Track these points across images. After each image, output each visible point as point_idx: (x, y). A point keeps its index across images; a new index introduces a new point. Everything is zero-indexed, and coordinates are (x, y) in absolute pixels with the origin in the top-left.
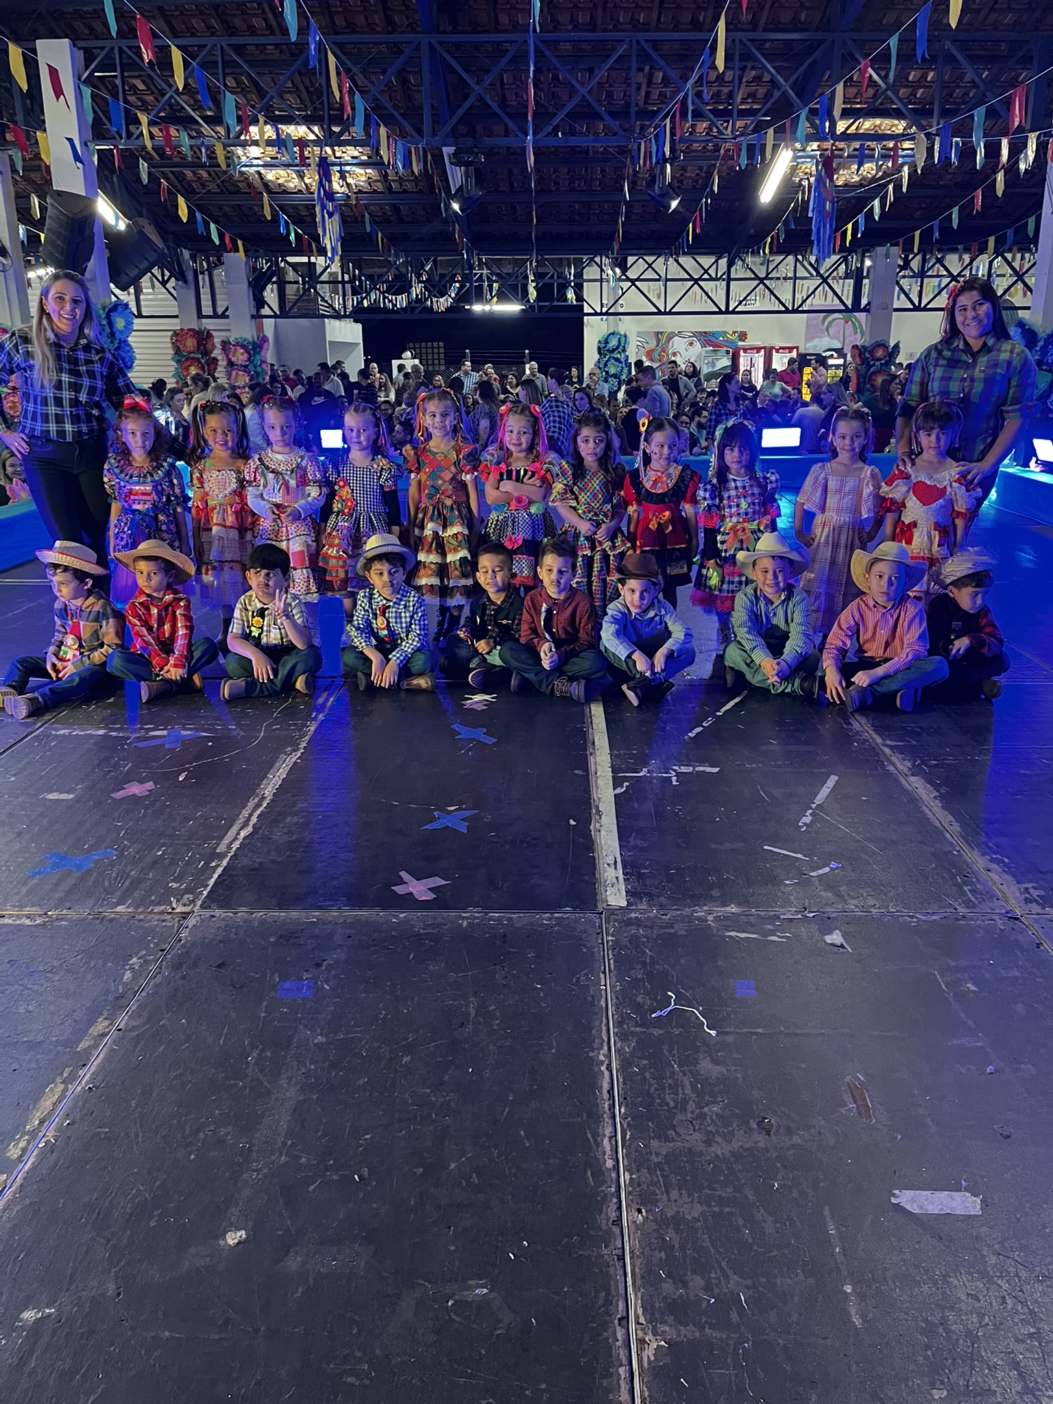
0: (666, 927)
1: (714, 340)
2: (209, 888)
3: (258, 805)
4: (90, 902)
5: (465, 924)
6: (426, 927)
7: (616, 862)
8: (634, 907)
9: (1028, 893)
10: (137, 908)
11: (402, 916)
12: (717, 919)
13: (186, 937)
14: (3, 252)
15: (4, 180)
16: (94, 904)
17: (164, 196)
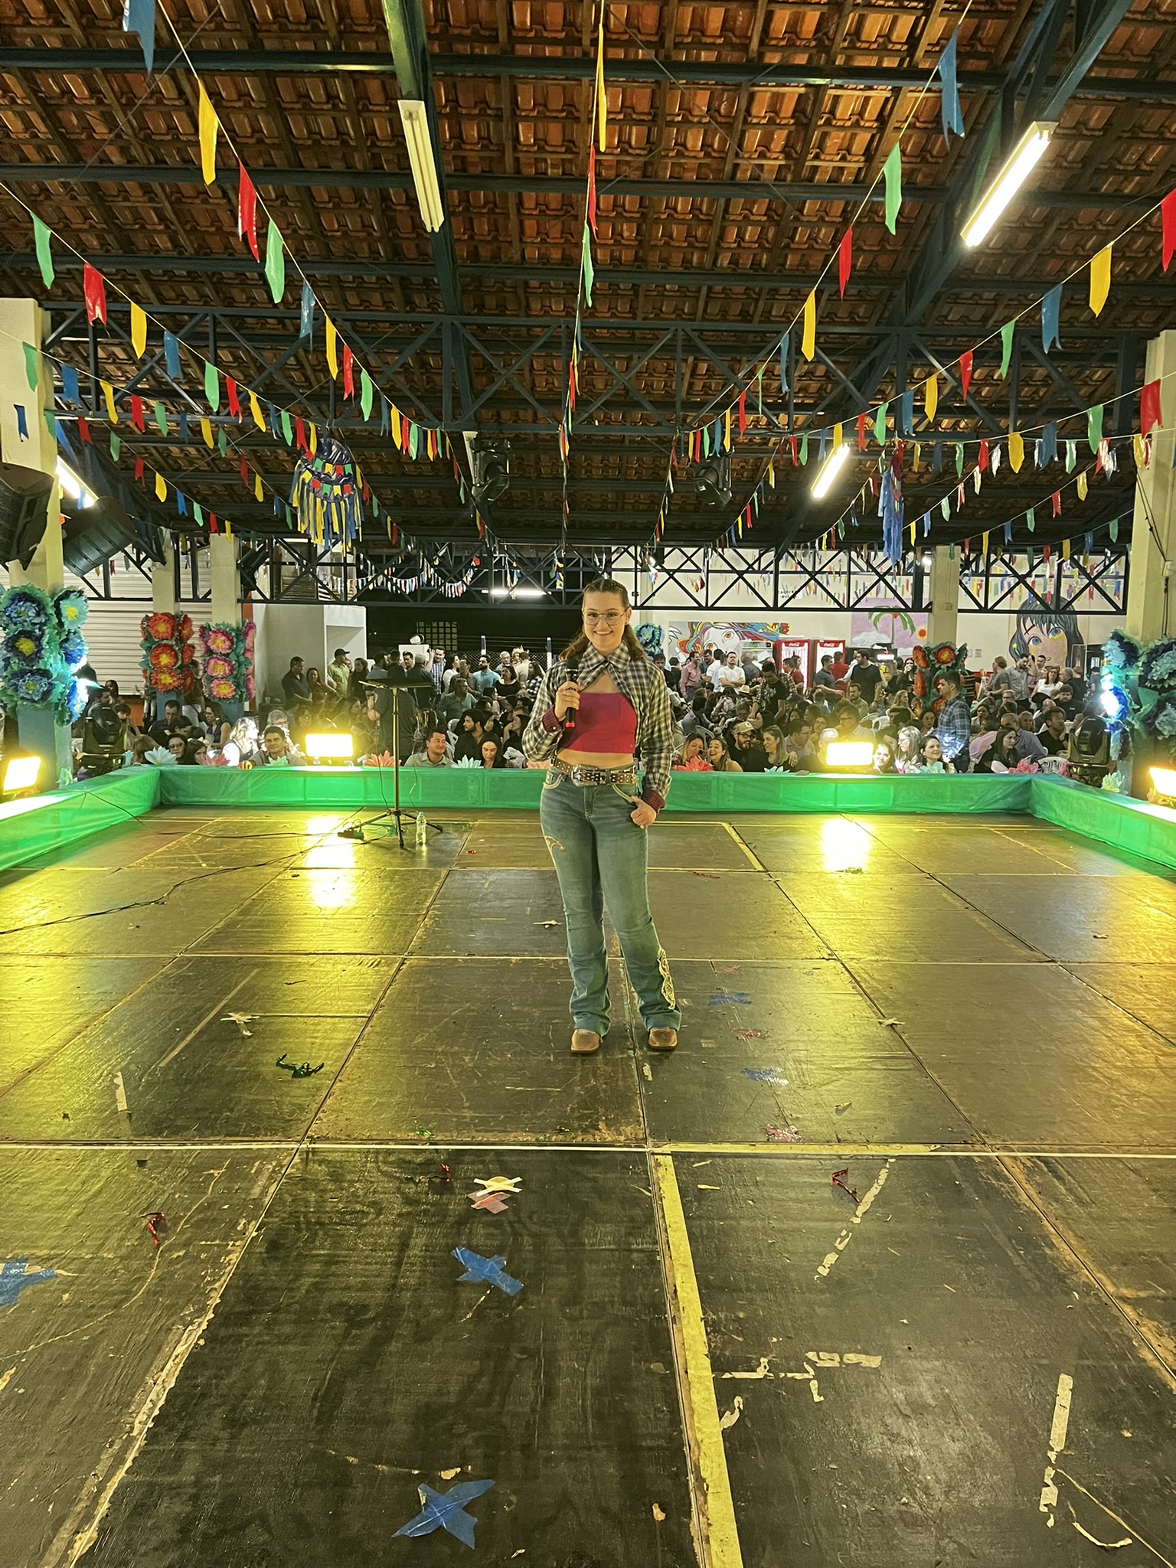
1: (753, 631)
17: (139, 474)
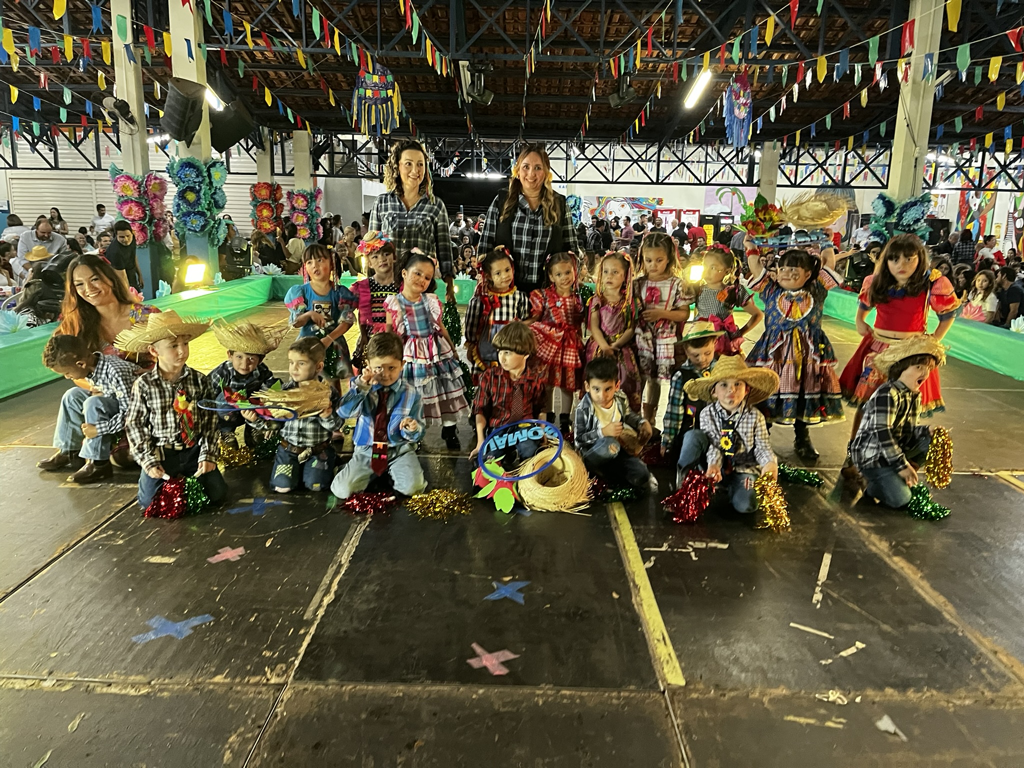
0: (727, 710)
1: (639, 203)
2: (300, 657)
3: (337, 572)
4: (190, 672)
5: (541, 703)
6: (505, 704)
7: (664, 638)
8: (692, 687)
10: (234, 678)
11: (481, 691)
12: (772, 701)
13: (282, 713)
14: (132, 121)
15: (136, 69)
16: (194, 674)
17: (255, 87)
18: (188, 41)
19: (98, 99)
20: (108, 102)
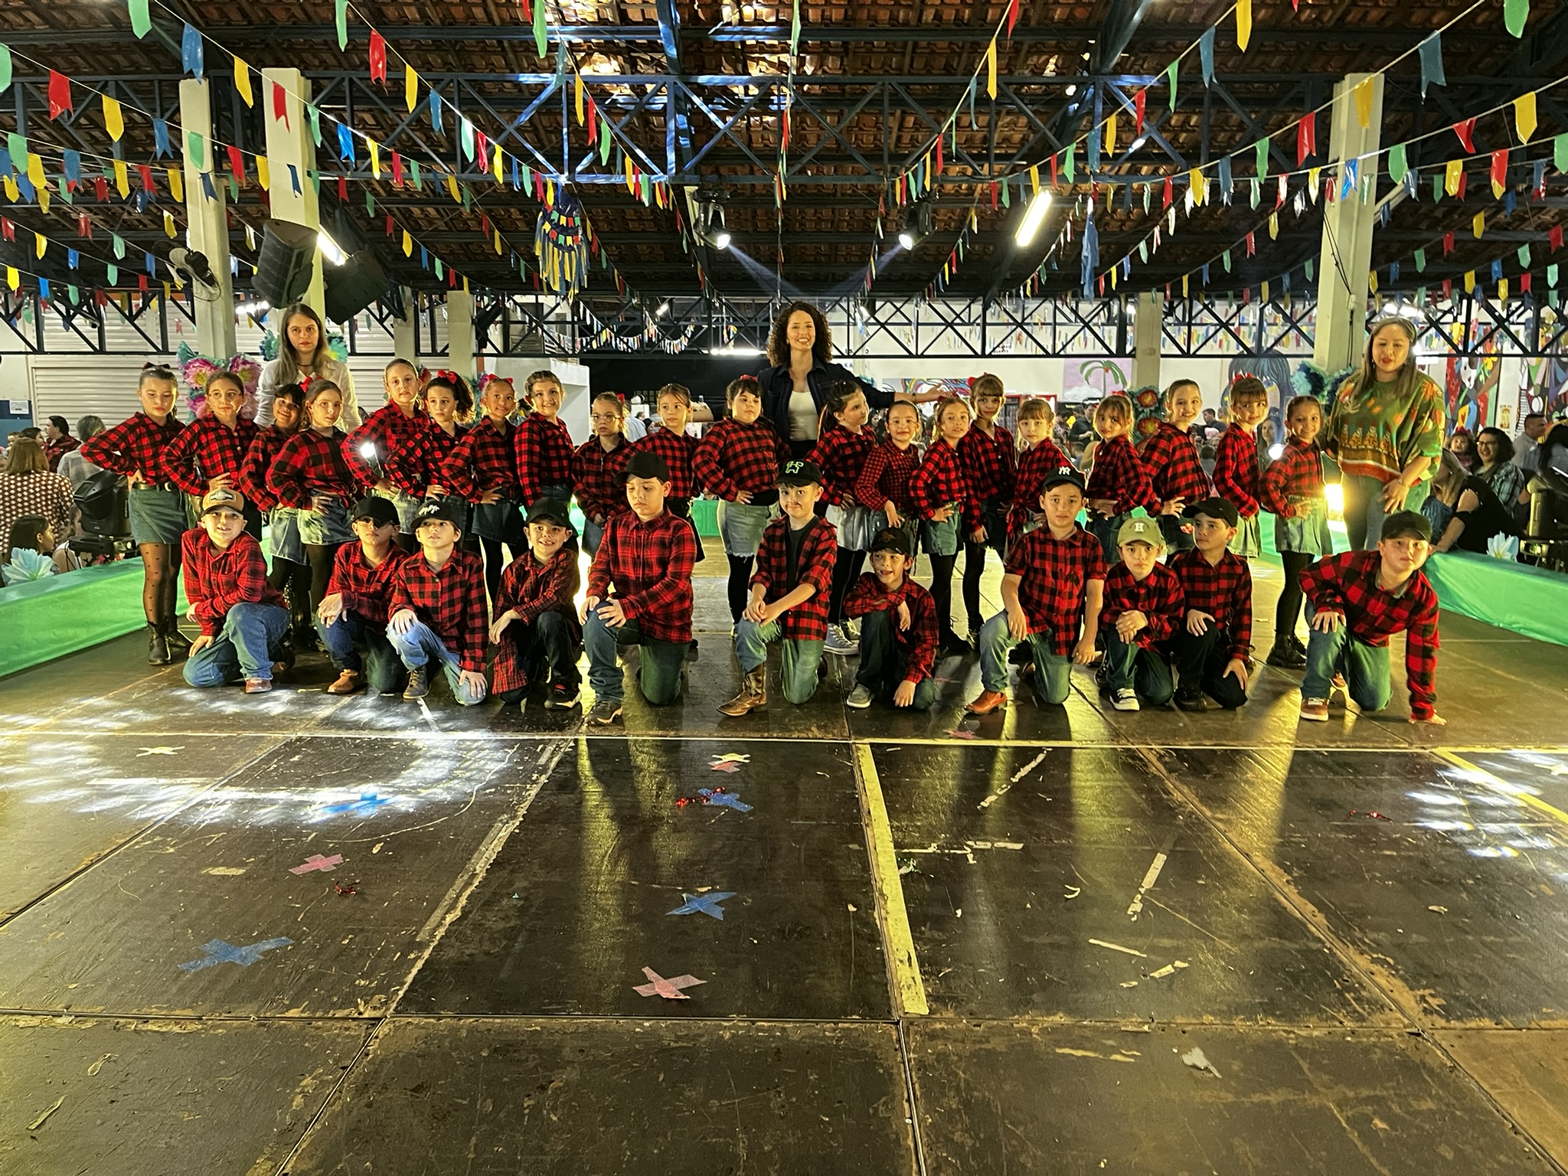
0: (980, 1042)
2: (406, 987)
3: (468, 884)
4: (254, 1006)
5: (727, 1036)
6: (678, 1039)
7: (910, 958)
8: (938, 1016)
9: (1426, 1002)
10: (314, 1012)
11: (647, 1024)
12: (1044, 1031)
13: (375, 1051)
14: (211, 281)
15: (218, 208)
16: (261, 1007)
17: (390, 231)
18: (292, 168)
19: (163, 253)
20: (177, 255)
